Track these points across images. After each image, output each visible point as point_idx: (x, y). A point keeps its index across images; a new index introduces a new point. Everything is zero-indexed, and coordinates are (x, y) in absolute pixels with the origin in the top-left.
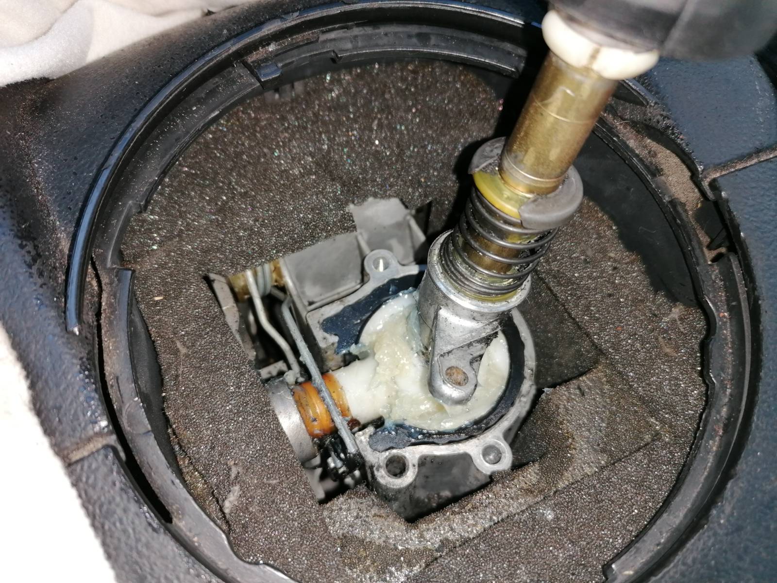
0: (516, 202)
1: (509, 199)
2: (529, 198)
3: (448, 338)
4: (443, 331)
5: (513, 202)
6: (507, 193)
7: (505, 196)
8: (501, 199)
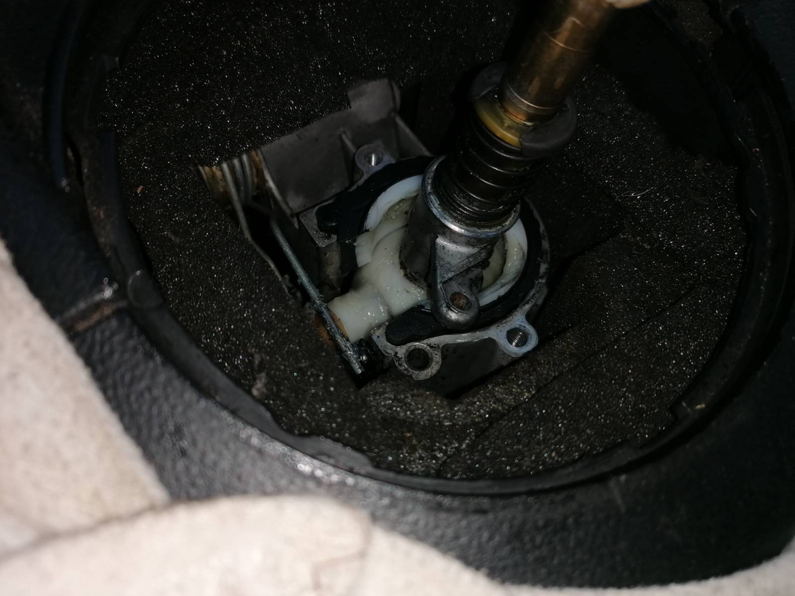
0: (516, 130)
1: (509, 128)
2: (529, 126)
3: (448, 266)
4: (443, 258)
5: (513, 131)
6: (507, 122)
7: (507, 125)
8: (502, 128)
